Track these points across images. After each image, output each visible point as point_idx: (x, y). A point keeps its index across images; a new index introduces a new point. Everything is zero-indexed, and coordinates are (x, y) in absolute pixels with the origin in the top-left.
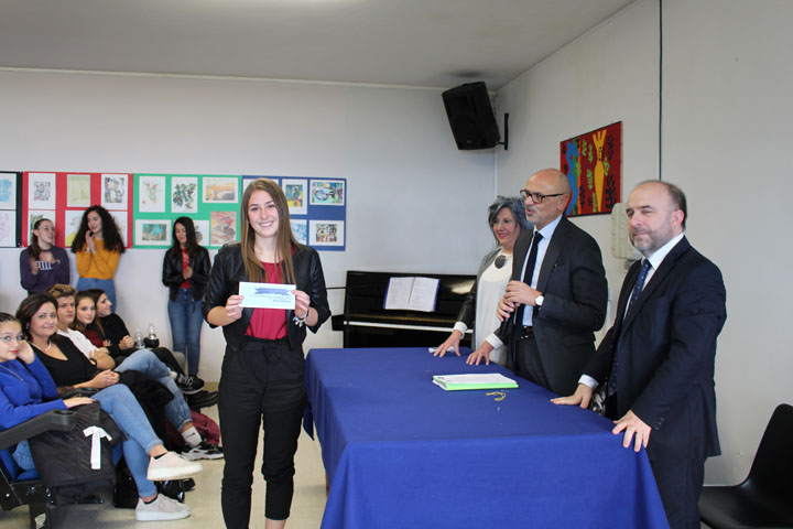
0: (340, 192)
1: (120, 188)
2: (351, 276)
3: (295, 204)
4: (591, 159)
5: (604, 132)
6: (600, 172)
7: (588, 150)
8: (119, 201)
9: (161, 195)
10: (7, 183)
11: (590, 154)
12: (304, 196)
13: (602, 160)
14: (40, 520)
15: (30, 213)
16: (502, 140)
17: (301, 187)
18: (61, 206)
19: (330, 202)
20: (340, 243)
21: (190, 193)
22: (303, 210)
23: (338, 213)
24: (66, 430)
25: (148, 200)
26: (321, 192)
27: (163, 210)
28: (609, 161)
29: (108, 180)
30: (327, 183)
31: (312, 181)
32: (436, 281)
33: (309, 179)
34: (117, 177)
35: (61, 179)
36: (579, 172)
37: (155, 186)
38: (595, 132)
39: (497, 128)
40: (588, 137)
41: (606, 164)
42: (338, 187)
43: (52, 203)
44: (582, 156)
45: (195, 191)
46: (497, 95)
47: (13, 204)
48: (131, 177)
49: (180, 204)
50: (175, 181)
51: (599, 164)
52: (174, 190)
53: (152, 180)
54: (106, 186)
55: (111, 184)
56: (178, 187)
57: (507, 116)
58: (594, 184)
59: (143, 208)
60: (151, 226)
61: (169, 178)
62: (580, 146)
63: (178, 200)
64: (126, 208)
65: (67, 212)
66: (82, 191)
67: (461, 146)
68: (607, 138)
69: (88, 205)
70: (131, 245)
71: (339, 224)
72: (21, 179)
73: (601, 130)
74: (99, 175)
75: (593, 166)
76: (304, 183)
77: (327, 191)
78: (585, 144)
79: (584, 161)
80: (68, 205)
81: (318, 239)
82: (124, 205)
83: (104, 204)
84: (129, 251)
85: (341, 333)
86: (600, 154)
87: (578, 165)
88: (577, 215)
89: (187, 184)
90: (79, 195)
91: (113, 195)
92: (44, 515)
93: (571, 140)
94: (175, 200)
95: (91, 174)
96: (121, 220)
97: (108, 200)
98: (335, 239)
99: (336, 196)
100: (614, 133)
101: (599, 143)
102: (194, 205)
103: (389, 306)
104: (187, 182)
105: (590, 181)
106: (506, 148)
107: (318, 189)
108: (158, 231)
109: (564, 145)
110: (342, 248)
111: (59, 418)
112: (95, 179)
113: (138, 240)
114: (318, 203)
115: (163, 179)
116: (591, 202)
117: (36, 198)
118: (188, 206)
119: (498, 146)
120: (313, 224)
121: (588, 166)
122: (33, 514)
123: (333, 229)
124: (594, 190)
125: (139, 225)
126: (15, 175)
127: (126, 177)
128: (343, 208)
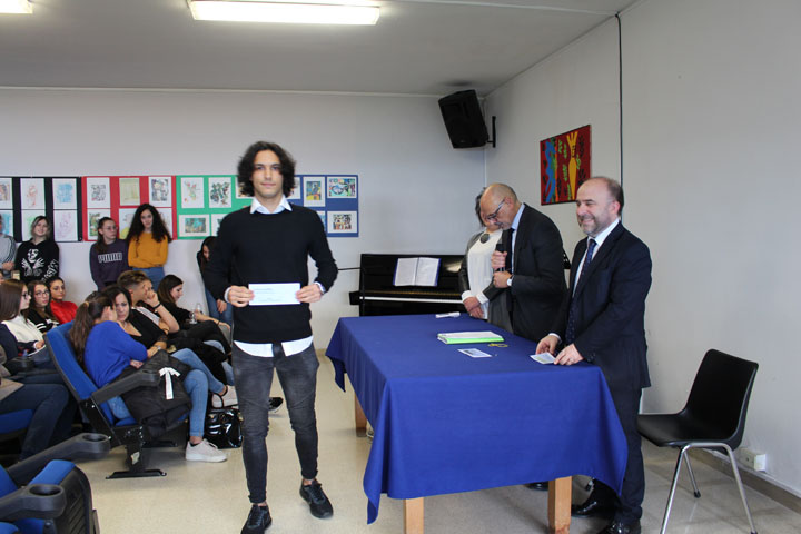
0: (352, 187)
1: (165, 188)
2: (365, 258)
3: (315, 198)
4: (566, 156)
5: (576, 133)
6: (573, 167)
7: (562, 150)
8: (164, 200)
9: (200, 193)
10: (69, 187)
11: (565, 151)
12: (322, 191)
13: (575, 156)
14: (135, 457)
15: (89, 211)
16: (491, 139)
17: (319, 183)
18: (115, 205)
19: (344, 195)
20: (354, 230)
21: (225, 191)
22: (322, 203)
23: (352, 205)
24: (154, 385)
25: (188, 197)
26: (337, 187)
27: (202, 206)
28: (581, 156)
29: (154, 181)
30: (342, 179)
31: (329, 178)
32: (437, 261)
33: (326, 176)
34: (162, 179)
35: (115, 182)
36: (556, 167)
37: (194, 186)
38: (569, 133)
39: (486, 128)
40: (563, 137)
41: (578, 160)
42: (351, 182)
43: (107, 203)
44: (558, 154)
45: (229, 189)
46: (485, 100)
47: (74, 205)
48: (174, 179)
49: (217, 201)
50: (212, 181)
51: (573, 160)
52: (211, 189)
53: (192, 181)
54: (153, 186)
55: (156, 184)
56: (214, 186)
57: (494, 118)
58: (568, 176)
59: (185, 205)
60: (193, 220)
61: (206, 178)
62: (556, 145)
63: (215, 197)
64: (170, 205)
65: (121, 210)
66: (133, 193)
67: (456, 145)
68: (578, 138)
69: (138, 204)
70: (176, 236)
71: (353, 214)
72: (81, 182)
73: (573, 131)
74: (147, 177)
75: (567, 162)
76: (322, 179)
77: (342, 186)
78: (560, 143)
79: (560, 157)
80: (122, 204)
81: (335, 227)
82: (169, 203)
83: (152, 202)
84: (174, 241)
85: (358, 307)
86: (573, 152)
87: (555, 161)
88: (555, 203)
89: (222, 183)
90: (130, 195)
91: (159, 194)
92: (138, 453)
93: (548, 140)
94: (212, 197)
95: (140, 177)
96: (166, 215)
97: (155, 199)
98: (350, 227)
99: (350, 190)
100: (584, 134)
101: (572, 143)
102: (229, 201)
103: (398, 283)
104: (222, 181)
105: (565, 174)
106: (494, 146)
107: (334, 184)
108: (199, 224)
109: (543, 144)
110: (356, 235)
111: (148, 377)
112: (144, 181)
113: (182, 232)
114: (334, 196)
115: (202, 179)
116: (566, 191)
117: (93, 199)
118: (223, 202)
119: (487, 144)
120: (331, 214)
121: (563, 161)
122: (131, 452)
123: (348, 218)
124: (568, 181)
125: (182, 219)
126: (75, 180)
127: (170, 179)
128: (356, 200)
